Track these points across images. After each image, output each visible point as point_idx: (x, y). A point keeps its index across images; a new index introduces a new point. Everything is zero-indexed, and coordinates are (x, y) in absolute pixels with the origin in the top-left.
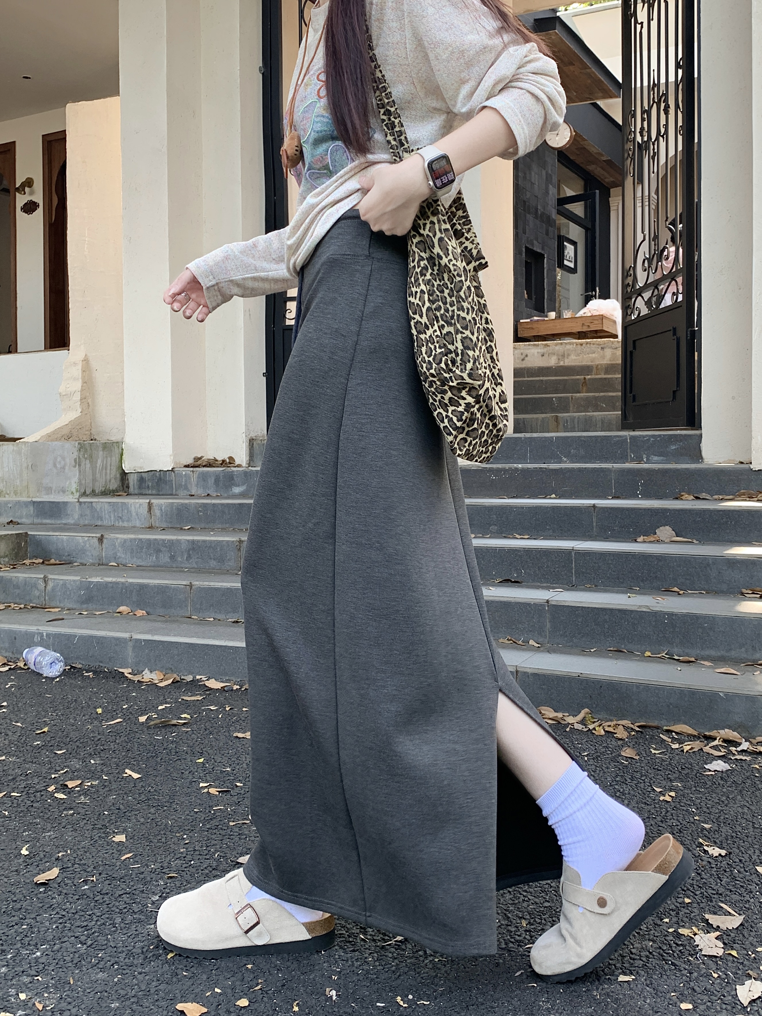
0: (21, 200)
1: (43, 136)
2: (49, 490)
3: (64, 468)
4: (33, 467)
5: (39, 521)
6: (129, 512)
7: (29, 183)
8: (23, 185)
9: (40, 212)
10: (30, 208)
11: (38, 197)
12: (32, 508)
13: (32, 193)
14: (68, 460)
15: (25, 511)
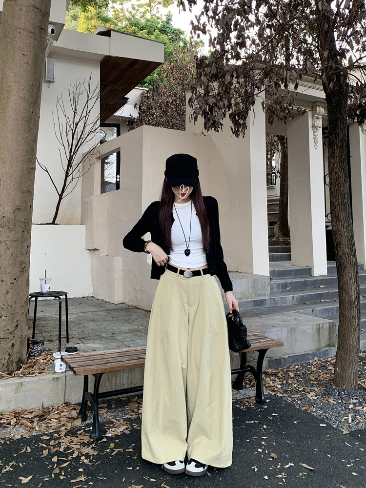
2: (259, 295)
3: (265, 286)
4: (254, 287)
5: (255, 308)
6: (287, 300)
12: (252, 303)
14: (266, 283)
15: (250, 305)
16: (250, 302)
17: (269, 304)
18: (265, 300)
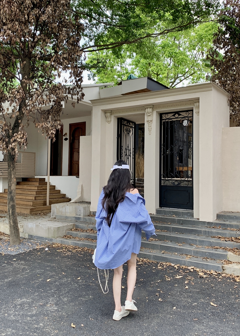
0: (64, 138)
1: (70, 124)
2: (78, 215)
7: (66, 134)
8: (65, 135)
9: (68, 140)
10: (66, 139)
11: (68, 137)
13: (66, 136)
15: (73, 218)
16: (74, 217)
17: (82, 220)
18: (81, 218)
